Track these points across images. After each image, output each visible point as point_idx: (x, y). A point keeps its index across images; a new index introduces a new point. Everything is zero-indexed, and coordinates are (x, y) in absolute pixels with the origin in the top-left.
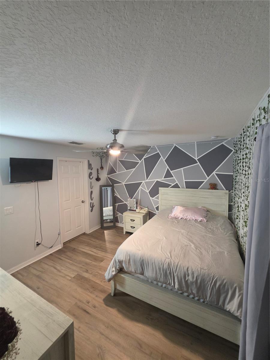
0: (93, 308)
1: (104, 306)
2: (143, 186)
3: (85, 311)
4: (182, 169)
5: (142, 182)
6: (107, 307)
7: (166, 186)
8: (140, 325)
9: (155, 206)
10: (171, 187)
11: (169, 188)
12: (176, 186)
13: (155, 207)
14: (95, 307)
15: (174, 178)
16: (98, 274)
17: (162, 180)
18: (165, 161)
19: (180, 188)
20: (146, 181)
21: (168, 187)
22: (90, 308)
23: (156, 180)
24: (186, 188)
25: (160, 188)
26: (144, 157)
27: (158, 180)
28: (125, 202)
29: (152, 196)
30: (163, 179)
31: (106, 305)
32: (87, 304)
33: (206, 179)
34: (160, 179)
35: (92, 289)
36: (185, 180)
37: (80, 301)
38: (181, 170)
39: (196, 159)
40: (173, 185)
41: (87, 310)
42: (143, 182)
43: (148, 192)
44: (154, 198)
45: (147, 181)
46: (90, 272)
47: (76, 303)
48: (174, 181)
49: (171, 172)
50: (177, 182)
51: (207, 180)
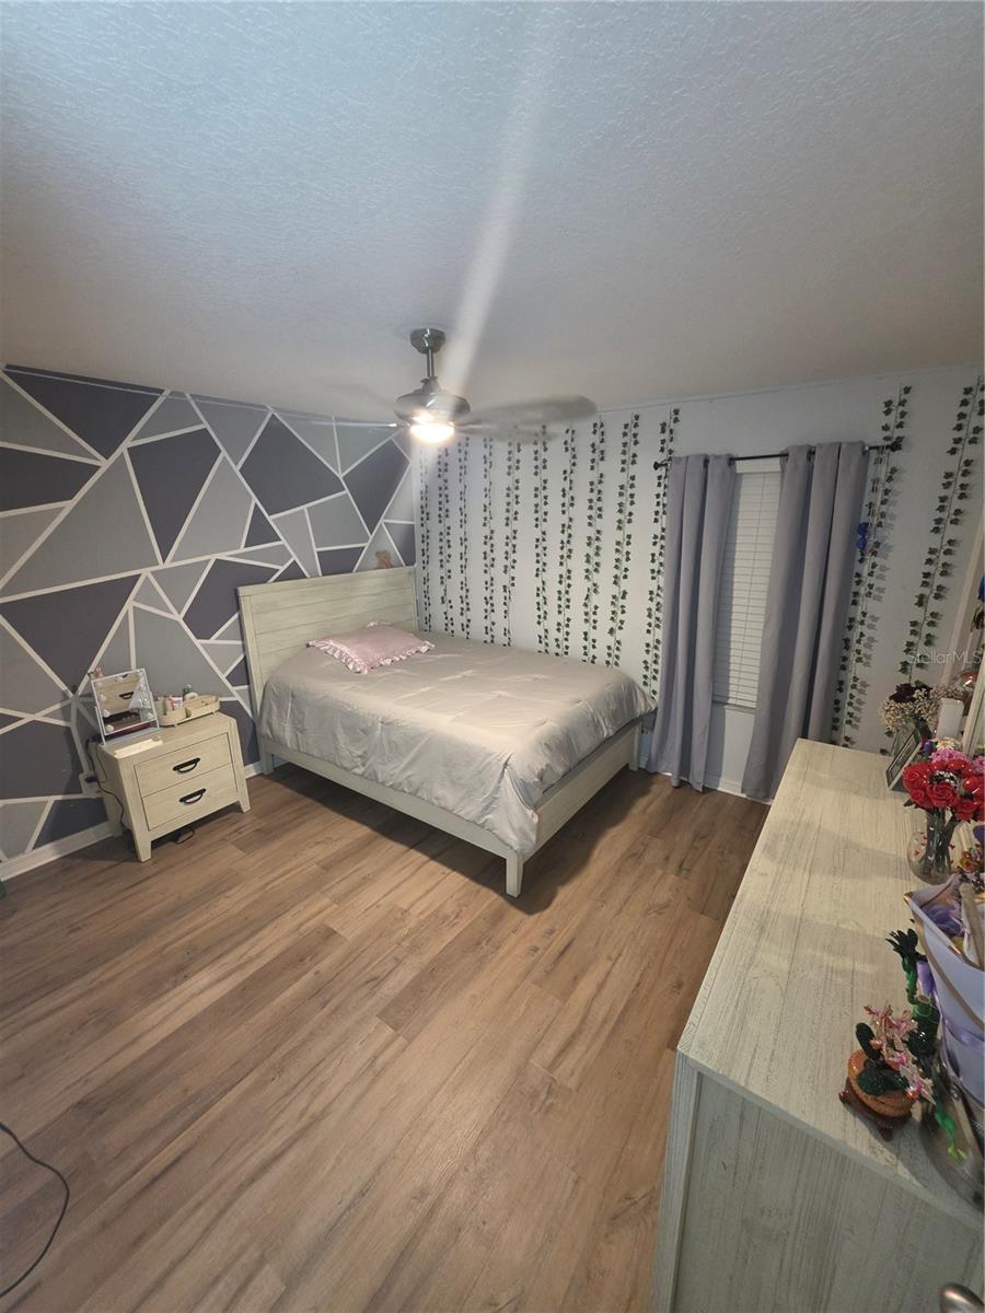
0: (554, 935)
1: (548, 911)
2: (149, 596)
3: (562, 953)
4: (304, 507)
5: (139, 576)
6: (554, 904)
7: (260, 576)
8: (596, 853)
9: (223, 673)
10: (276, 581)
11: (271, 585)
12: (294, 573)
13: (223, 677)
14: (551, 932)
15: (284, 542)
16: (413, 936)
17: (237, 553)
18: (240, 471)
19: (304, 577)
20: (162, 566)
21: (265, 582)
22: (555, 942)
23: (213, 558)
24: (323, 575)
25: (243, 591)
26: (128, 442)
27: (223, 556)
28: (28, 718)
29: (204, 632)
30: (242, 550)
31: (547, 905)
32: (539, 952)
33: (366, 541)
34: (229, 550)
35: (482, 948)
36: (317, 547)
37: (528, 972)
38: (303, 511)
39: (340, 476)
40: (282, 569)
41: (562, 949)
42: (146, 572)
43: (179, 617)
44: (212, 640)
45: (169, 564)
46: (391, 965)
47: (535, 982)
48: (282, 554)
49: (270, 519)
50: (295, 558)
51: (370, 541)
